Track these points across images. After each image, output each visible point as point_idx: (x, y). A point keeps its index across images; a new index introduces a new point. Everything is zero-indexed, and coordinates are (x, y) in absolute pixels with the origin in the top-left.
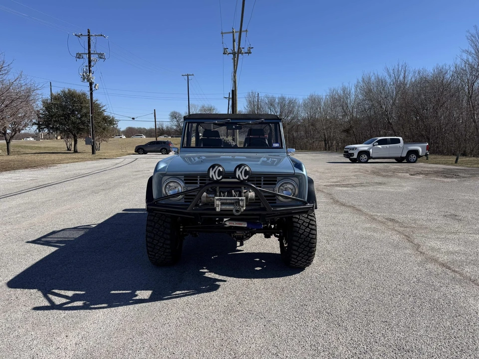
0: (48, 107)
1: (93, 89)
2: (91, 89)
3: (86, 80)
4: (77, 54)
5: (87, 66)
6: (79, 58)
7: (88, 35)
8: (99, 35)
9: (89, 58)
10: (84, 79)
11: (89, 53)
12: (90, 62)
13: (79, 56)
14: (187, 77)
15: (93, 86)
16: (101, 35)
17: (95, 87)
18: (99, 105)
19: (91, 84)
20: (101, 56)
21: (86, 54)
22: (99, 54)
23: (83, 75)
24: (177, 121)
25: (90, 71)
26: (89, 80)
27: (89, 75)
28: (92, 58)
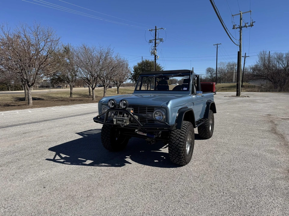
0: (136, 69)
1: (156, 59)
2: (155, 59)
3: (153, 54)
5: (154, 47)
6: (150, 42)
7: (156, 29)
8: (161, 29)
9: (155, 42)
10: (152, 54)
11: (155, 39)
12: (155, 44)
13: (150, 41)
14: (216, 45)
15: (156, 57)
17: (157, 58)
18: (160, 67)
19: (155, 56)
20: (161, 40)
21: (154, 40)
22: (160, 39)
23: (152, 52)
24: (211, 73)
25: (155, 49)
26: (154, 54)
27: (155, 51)
28: (157, 42)
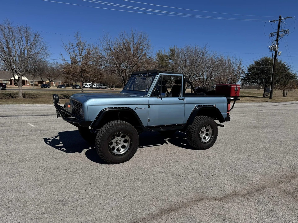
1: (277, 55)
2: (276, 56)
3: (272, 50)
4: (271, 34)
5: (275, 41)
6: (271, 36)
7: (279, 19)
8: (286, 18)
9: (278, 35)
10: (271, 49)
11: (278, 32)
12: (277, 37)
13: (272, 35)
15: (277, 53)
16: (288, 17)
17: (278, 54)
19: (276, 52)
20: (286, 32)
21: (276, 32)
22: (285, 31)
23: (271, 47)
25: (277, 44)
26: (274, 50)
27: (275, 47)
28: (280, 35)
